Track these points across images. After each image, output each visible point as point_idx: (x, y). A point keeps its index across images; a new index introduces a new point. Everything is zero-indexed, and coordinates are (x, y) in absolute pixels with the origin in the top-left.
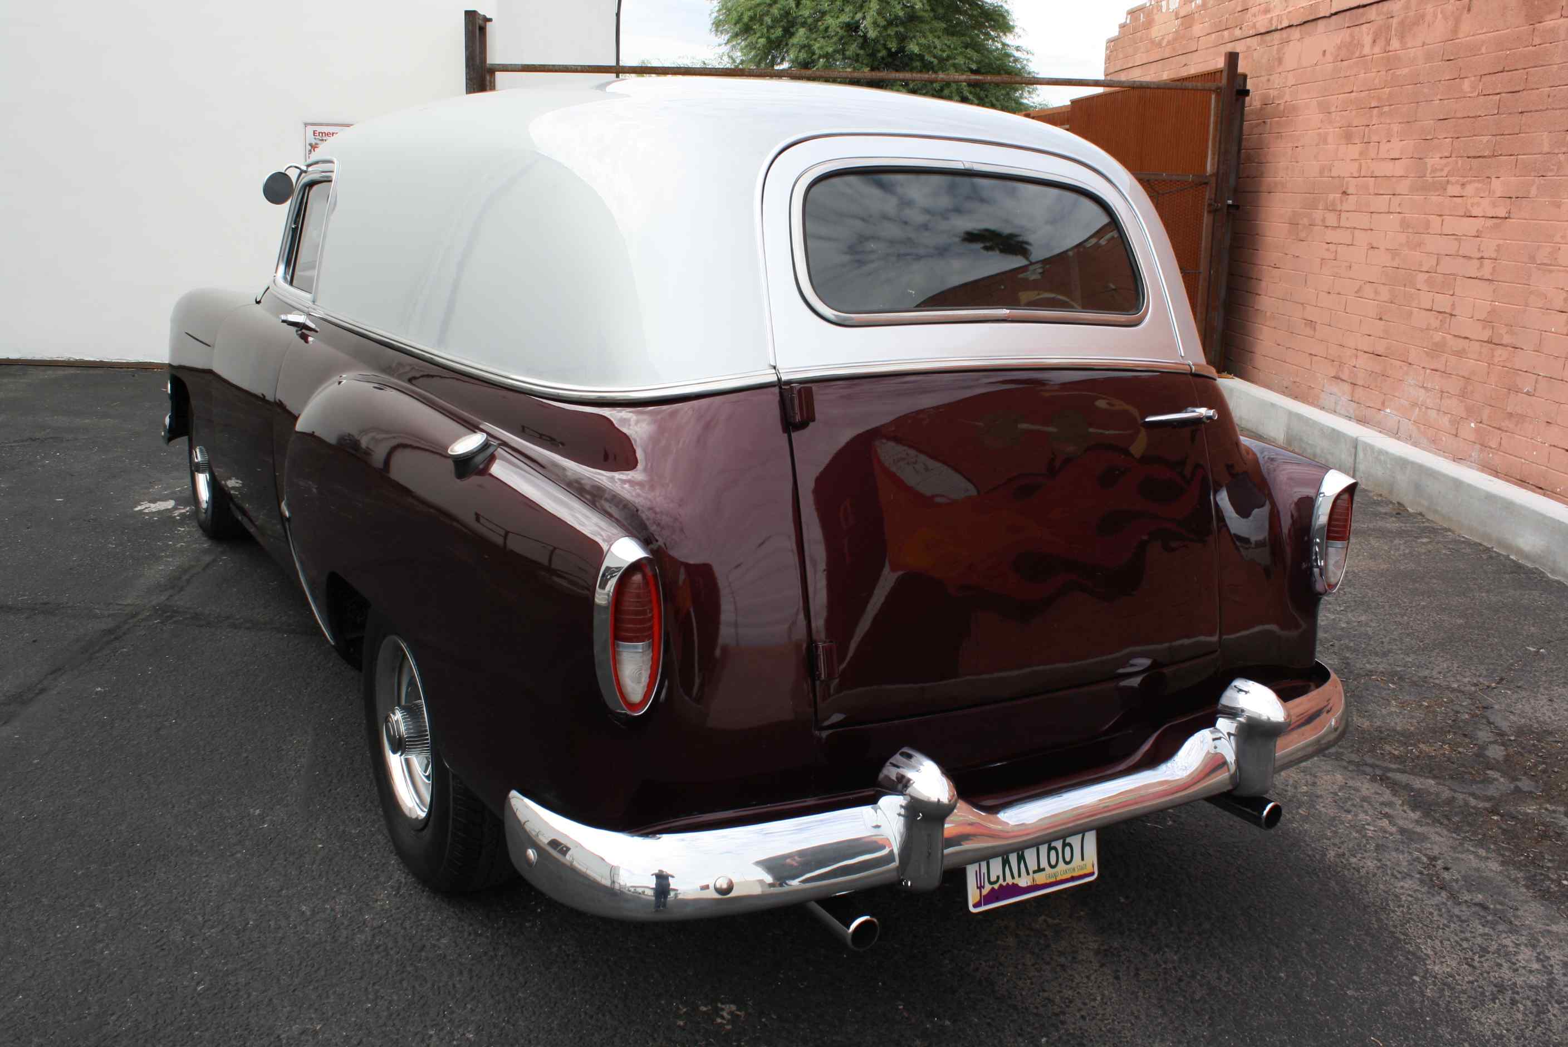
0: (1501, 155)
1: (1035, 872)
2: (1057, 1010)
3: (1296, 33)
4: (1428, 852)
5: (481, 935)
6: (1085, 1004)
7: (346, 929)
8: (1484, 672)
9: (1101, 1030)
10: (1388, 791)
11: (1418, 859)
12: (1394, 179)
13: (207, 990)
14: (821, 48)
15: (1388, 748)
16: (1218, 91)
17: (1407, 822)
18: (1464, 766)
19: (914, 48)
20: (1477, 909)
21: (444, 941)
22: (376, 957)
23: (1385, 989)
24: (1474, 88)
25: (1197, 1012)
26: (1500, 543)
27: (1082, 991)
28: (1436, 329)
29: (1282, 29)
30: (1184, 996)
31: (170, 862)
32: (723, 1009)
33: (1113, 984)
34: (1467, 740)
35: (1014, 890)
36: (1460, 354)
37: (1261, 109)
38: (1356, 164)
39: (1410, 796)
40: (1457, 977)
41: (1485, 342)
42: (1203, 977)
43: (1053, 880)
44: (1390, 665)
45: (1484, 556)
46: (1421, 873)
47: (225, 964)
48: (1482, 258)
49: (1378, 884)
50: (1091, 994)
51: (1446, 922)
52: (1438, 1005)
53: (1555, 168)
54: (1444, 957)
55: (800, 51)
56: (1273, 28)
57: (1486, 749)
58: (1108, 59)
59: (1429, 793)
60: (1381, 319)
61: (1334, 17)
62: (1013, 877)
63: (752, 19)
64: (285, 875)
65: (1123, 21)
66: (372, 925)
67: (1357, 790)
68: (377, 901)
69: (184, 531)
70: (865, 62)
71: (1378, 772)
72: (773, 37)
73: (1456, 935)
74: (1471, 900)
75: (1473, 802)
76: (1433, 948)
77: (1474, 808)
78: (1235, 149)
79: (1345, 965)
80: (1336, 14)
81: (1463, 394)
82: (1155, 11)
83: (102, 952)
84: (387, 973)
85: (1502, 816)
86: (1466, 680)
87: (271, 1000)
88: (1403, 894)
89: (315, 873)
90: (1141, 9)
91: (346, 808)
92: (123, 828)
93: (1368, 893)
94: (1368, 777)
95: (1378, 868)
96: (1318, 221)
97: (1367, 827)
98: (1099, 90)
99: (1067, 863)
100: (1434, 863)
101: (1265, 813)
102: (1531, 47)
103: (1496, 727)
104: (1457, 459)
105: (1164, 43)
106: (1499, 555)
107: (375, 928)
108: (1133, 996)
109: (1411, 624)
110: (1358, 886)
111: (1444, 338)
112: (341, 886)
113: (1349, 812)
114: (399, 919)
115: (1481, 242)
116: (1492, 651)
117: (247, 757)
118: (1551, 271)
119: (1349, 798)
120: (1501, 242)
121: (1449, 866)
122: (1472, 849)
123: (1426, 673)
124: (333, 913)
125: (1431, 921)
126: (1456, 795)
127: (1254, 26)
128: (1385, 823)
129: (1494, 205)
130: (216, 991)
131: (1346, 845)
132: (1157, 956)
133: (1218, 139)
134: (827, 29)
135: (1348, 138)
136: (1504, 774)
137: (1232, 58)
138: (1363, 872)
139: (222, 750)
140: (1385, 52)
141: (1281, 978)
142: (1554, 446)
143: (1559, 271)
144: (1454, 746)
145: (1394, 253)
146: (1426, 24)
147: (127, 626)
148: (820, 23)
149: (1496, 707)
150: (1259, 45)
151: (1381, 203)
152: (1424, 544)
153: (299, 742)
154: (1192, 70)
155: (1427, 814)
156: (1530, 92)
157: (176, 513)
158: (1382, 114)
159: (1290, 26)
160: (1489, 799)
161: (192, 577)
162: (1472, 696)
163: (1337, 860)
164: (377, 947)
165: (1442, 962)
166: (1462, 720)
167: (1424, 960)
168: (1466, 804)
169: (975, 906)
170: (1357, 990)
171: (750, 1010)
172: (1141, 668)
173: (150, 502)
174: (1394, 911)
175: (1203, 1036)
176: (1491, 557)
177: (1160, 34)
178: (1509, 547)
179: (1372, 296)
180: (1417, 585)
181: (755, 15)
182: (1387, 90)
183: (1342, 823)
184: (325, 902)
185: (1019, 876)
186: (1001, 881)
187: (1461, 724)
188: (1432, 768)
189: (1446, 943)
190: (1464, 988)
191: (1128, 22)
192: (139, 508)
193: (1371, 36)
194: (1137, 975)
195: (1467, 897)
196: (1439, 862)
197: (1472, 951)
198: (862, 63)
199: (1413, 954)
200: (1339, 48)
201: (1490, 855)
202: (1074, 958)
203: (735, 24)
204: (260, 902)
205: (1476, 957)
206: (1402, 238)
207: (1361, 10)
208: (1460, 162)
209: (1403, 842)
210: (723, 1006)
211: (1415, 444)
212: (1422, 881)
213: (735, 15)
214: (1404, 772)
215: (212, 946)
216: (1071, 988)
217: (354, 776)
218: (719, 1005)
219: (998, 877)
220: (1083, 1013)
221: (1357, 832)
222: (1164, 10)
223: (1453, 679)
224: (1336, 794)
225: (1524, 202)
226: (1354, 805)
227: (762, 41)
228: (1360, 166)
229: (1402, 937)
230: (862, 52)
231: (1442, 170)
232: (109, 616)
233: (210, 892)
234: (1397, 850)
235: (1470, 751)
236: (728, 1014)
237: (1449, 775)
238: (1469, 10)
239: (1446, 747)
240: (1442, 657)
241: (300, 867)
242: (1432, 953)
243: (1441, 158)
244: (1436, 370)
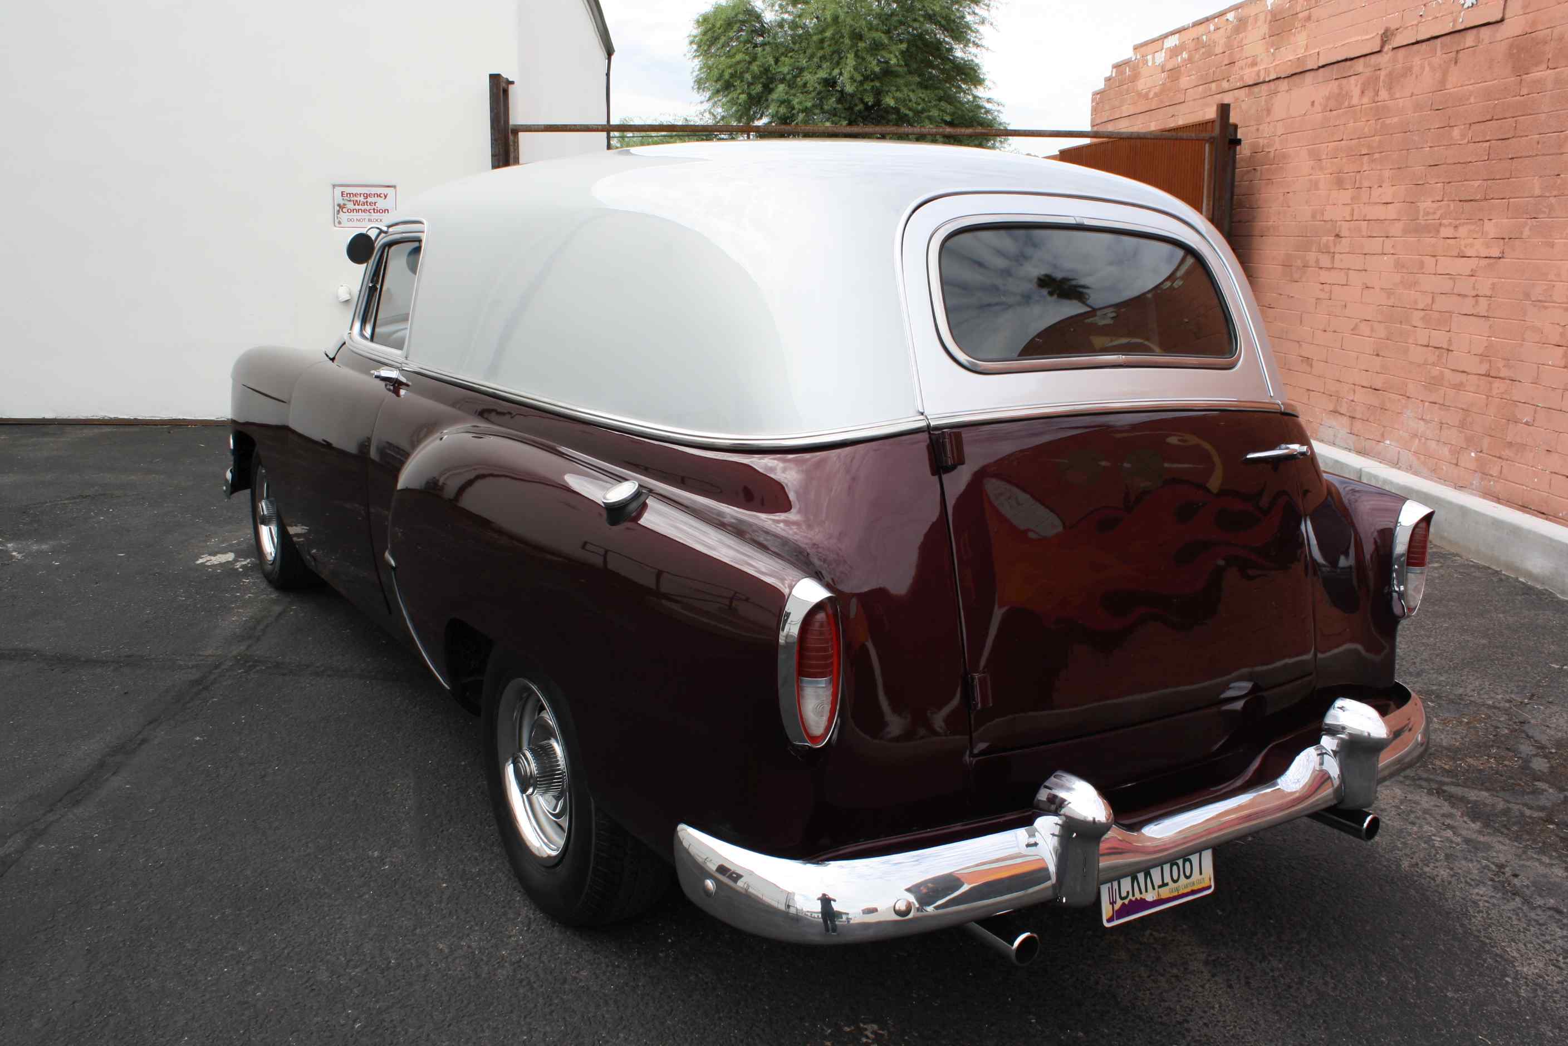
0: (1492, 199)
1: (1160, 887)
2: (1179, 1018)
3: (1284, 85)
4: (1495, 860)
5: (618, 966)
6: (1205, 1012)
7: (487, 964)
8: (1515, 689)
9: (1225, 1036)
10: (1446, 804)
11: (1486, 867)
12: (1387, 222)
13: (365, 1027)
14: (800, 103)
15: (1438, 763)
16: (1212, 141)
17: (1469, 832)
18: (1511, 778)
19: (890, 101)
20: (1550, 913)
21: (584, 973)
22: (521, 991)
23: (1481, 990)
24: (1463, 136)
25: (1312, 1017)
26: (1510, 566)
27: (1200, 1001)
28: (1434, 364)
29: (1270, 81)
30: (1296, 1002)
31: (302, 905)
32: (866, 1029)
33: (1227, 993)
34: (1511, 754)
35: (1143, 905)
36: (1459, 387)
37: (1251, 157)
38: (1348, 209)
39: (1467, 808)
40: (1547, 978)
41: (1483, 375)
42: (1310, 983)
43: (1176, 894)
44: (1425, 684)
45: (1495, 579)
46: (1492, 880)
47: (377, 1002)
48: (1477, 296)
49: (1455, 892)
50: (1209, 1003)
51: (1525, 926)
52: (1534, 1004)
53: (1547, 210)
54: (1530, 959)
55: (779, 106)
56: (1261, 80)
57: (1530, 762)
58: (1095, 110)
59: (1485, 805)
60: (1378, 355)
61: (1321, 70)
62: (1141, 893)
63: (732, 76)
64: (416, 915)
65: (1108, 74)
66: (511, 960)
67: (1417, 803)
68: (510, 937)
69: (249, 583)
70: (843, 115)
71: (1434, 786)
72: (753, 93)
73: (1537, 938)
74: (1545, 904)
75: (1528, 812)
76: (1518, 950)
77: (1530, 817)
78: (1228, 196)
79: (1440, 969)
80: (1323, 66)
81: (1462, 425)
82: (1141, 65)
83: (255, 994)
84: (536, 1006)
85: (1557, 824)
86: (1499, 697)
87: (428, 1035)
88: (1480, 900)
89: (444, 912)
90: (1127, 63)
91: (462, 848)
92: (249, 872)
93: (1447, 901)
94: (1425, 791)
95: (1452, 876)
96: (1312, 263)
97: (1433, 837)
98: (1086, 141)
99: (1187, 877)
100: (1502, 870)
101: (1365, 825)
102: (1518, 98)
103: (1536, 741)
104: (1460, 488)
105: (1151, 95)
106: (1508, 577)
107: (514, 963)
108: (1248, 1004)
109: (1438, 645)
110: (1437, 894)
111: (1442, 373)
112: (472, 923)
113: (1413, 823)
114: (536, 953)
115: (1476, 280)
116: (1519, 669)
117: (355, 801)
118: (1546, 308)
119: (1411, 811)
120: (1496, 280)
121: (1517, 872)
122: (1535, 856)
123: (1461, 691)
124: (470, 950)
125: (1511, 925)
126: (1511, 806)
127: (1242, 78)
128: (1449, 833)
129: (1488, 246)
130: (373, 1029)
131: (1417, 855)
132: (1263, 964)
133: (1212, 186)
134: (805, 85)
135: (1339, 183)
136: (1552, 785)
137: (1224, 110)
138: (1438, 880)
139: (329, 795)
140: (1374, 102)
141: (1382, 982)
142: (1555, 473)
143: (1554, 307)
144: (1500, 759)
145: (1389, 293)
146: (1414, 76)
147: (212, 677)
148: (799, 79)
149: (1533, 721)
150: (1248, 95)
151: (1375, 245)
152: (1436, 568)
153: (402, 785)
154: (1181, 122)
155: (1486, 825)
156: (1519, 139)
157: (238, 565)
158: (1373, 161)
159: (1277, 79)
160: (1542, 809)
161: (267, 626)
162: (1507, 711)
163: (1412, 869)
164: (521, 981)
165: (1529, 964)
166: (1503, 735)
167: (1512, 962)
168: (1522, 814)
169: (1109, 920)
170: (1456, 991)
171: (892, 1030)
172: (1243, 693)
173: (210, 555)
174: (1475, 917)
175: (1322, 1040)
176: (1501, 580)
177: (1147, 86)
178: (1517, 570)
179: (1368, 333)
180: (1436, 608)
181: (736, 72)
182: (1377, 138)
183: (1410, 834)
184: (461, 939)
185: (1146, 891)
186: (1130, 896)
187: (1503, 739)
188: (1482, 780)
189: (1529, 945)
190: (1555, 988)
191: (1114, 75)
192: (200, 561)
193: (1359, 86)
194: (1248, 983)
195: (1540, 902)
196: (1507, 869)
197: (1555, 952)
198: (840, 117)
199: (1501, 957)
200: (1328, 99)
201: (1554, 862)
202: (1186, 969)
203: (716, 81)
204: (397, 942)
205: (1560, 958)
206: (1397, 278)
207: (1348, 63)
208: (1452, 208)
209: (1469, 851)
210: (865, 1026)
211: (1416, 473)
212: (1495, 888)
213: (716, 73)
214: (1458, 785)
215: (359, 985)
216: (1189, 998)
217: (463, 817)
218: (862, 1025)
219: (1128, 893)
220: (1205, 1021)
221: (1425, 843)
222: (1150, 64)
223: (1486, 696)
224: (1398, 807)
225: (1517, 242)
226: (1418, 818)
227: (743, 97)
228: (1353, 210)
229: (1488, 941)
230: (840, 106)
231: (1434, 213)
232: (193, 667)
233: (347, 932)
234: (1466, 859)
235: (1516, 764)
236: (872, 1033)
237: (1501, 787)
238: (1456, 63)
239: (1492, 760)
240: (1473, 675)
241: (430, 906)
242: (1518, 955)
243: (1433, 202)
244: (1435, 403)
